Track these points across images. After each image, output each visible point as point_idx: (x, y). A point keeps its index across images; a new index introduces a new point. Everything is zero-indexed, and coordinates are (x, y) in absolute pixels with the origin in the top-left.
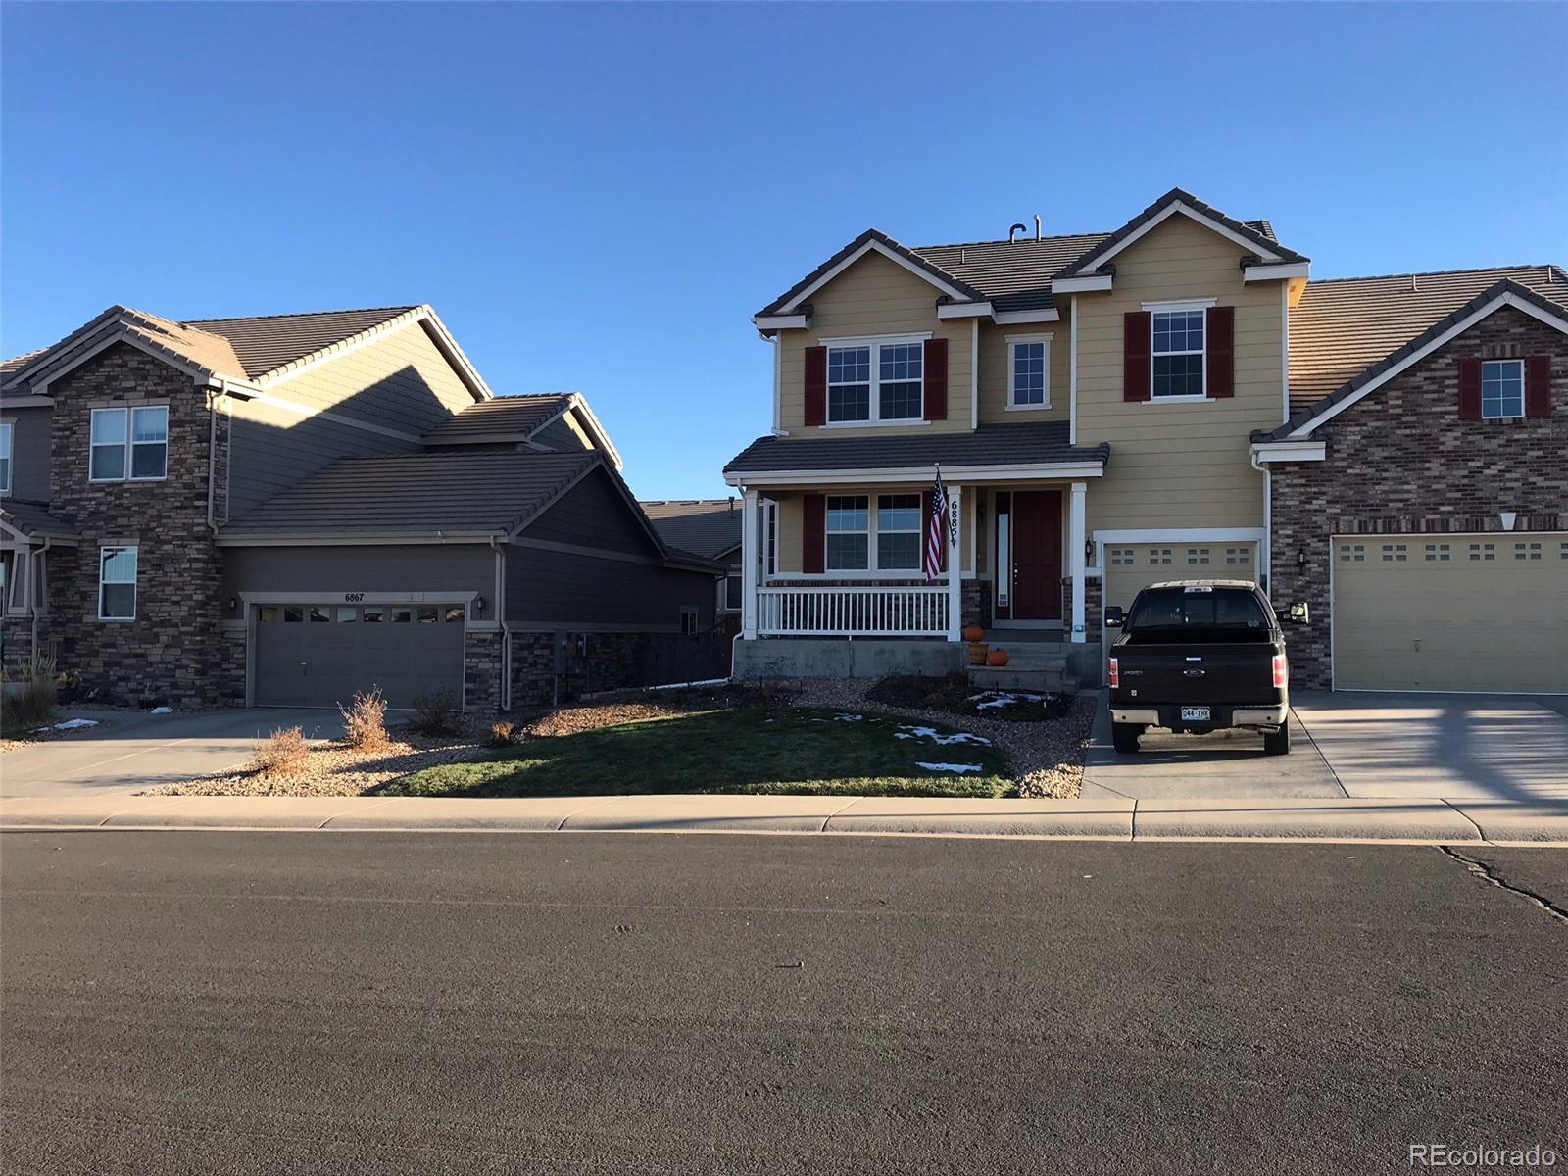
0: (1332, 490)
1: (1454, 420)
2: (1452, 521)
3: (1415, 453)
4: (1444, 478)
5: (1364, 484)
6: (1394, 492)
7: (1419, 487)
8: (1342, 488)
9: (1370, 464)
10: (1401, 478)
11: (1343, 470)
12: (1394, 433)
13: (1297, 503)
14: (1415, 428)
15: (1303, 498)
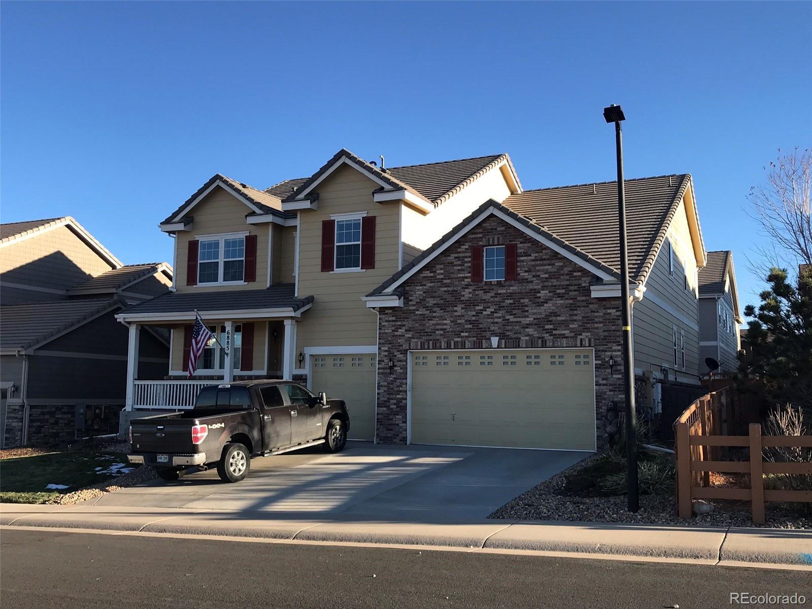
0: (408, 324)
1: (468, 282)
2: (467, 342)
3: (449, 301)
4: (463, 316)
5: (424, 320)
6: (438, 324)
7: (451, 322)
8: (413, 322)
9: (426, 308)
10: (442, 317)
11: (413, 312)
12: (439, 290)
13: (391, 331)
14: (449, 286)
15: (393, 328)
